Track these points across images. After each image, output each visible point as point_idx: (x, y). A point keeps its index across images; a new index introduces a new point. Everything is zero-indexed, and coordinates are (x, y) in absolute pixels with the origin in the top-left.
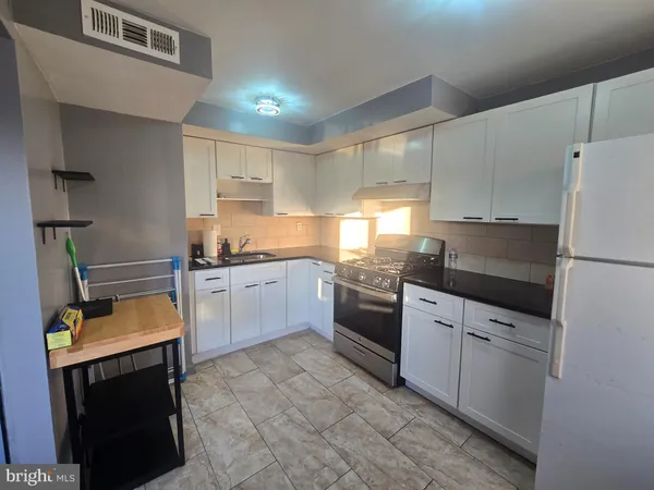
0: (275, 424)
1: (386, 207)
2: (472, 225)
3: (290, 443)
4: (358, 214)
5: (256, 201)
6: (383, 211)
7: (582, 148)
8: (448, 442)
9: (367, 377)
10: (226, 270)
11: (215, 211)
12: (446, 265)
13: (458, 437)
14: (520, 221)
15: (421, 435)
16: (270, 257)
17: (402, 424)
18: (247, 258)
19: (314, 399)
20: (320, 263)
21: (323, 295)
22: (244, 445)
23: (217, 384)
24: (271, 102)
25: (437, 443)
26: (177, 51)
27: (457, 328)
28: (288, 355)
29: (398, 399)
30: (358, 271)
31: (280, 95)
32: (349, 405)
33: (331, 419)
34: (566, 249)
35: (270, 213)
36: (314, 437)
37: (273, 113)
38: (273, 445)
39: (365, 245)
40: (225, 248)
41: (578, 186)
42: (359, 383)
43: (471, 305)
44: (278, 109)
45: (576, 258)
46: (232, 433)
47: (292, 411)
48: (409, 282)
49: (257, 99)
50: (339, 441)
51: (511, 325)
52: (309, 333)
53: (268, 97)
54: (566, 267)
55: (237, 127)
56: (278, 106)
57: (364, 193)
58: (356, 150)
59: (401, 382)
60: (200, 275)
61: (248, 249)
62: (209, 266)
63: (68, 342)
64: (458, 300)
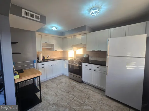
0: (59, 92)
1: (78, 49)
2: (94, 51)
3: (63, 95)
4: (72, 50)
5: (50, 48)
6: (77, 49)
7: (109, 39)
8: (91, 90)
9: (76, 82)
10: (45, 63)
11: (42, 50)
12: (90, 59)
13: (93, 89)
14: (101, 51)
15: (87, 90)
16: (54, 60)
17: (84, 89)
18: (48, 60)
19: (66, 87)
20: (65, 60)
21: (66, 67)
22: (53, 97)
23: (45, 87)
24: (55, 28)
25: (90, 91)
26: (40, 19)
27: (92, 70)
28: (59, 80)
29: (82, 85)
30: (73, 61)
31: (57, 26)
32: (73, 87)
33: (70, 90)
34: (108, 55)
35: (54, 50)
36: (68, 93)
37: (55, 30)
38: (60, 96)
39: (74, 56)
40: (44, 58)
41: (109, 45)
42: (75, 83)
43: (94, 65)
44: (56, 29)
45: (109, 56)
46: (50, 95)
47: (62, 90)
48: (83, 62)
49: (52, 27)
50: (72, 93)
51: (101, 68)
52: (63, 75)
53: (55, 27)
54: (108, 57)
55: (46, 32)
56: (56, 28)
57: (74, 46)
58: (71, 38)
59: (82, 82)
60: (39, 64)
61: (49, 58)
62: (41, 62)
63: (18, 77)
64: (92, 65)
